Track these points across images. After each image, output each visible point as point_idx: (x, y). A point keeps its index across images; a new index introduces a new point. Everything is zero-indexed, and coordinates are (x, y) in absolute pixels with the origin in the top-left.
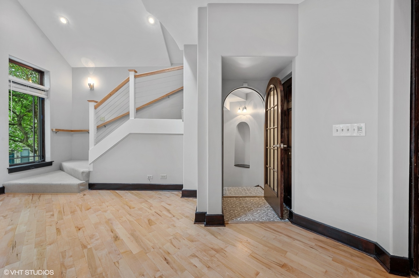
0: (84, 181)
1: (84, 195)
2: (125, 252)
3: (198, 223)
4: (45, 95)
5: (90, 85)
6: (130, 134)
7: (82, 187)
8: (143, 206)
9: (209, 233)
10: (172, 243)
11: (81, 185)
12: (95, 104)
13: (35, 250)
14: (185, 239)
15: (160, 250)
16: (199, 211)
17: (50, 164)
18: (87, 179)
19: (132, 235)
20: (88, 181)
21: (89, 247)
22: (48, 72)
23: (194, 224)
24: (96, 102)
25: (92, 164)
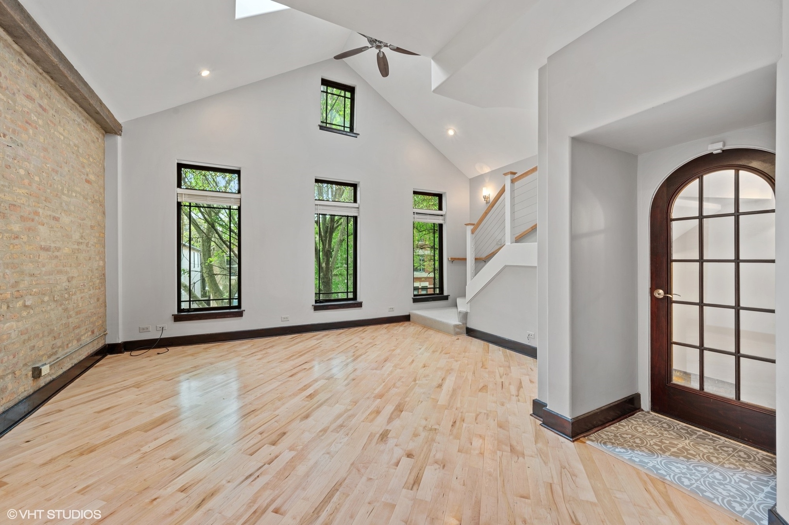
0: (460, 323)
1: (458, 339)
2: (433, 399)
3: (536, 417)
4: (443, 220)
5: (485, 197)
6: (506, 266)
7: (458, 330)
8: (497, 371)
9: (534, 434)
10: (477, 416)
11: (456, 326)
12: (472, 227)
13: (391, 368)
14: (496, 421)
15: (460, 414)
16: (539, 400)
17: (446, 298)
18: (464, 322)
19: (454, 390)
20: (466, 324)
21: (417, 382)
22: (445, 193)
23: (531, 415)
24: (473, 224)
25: (469, 304)
